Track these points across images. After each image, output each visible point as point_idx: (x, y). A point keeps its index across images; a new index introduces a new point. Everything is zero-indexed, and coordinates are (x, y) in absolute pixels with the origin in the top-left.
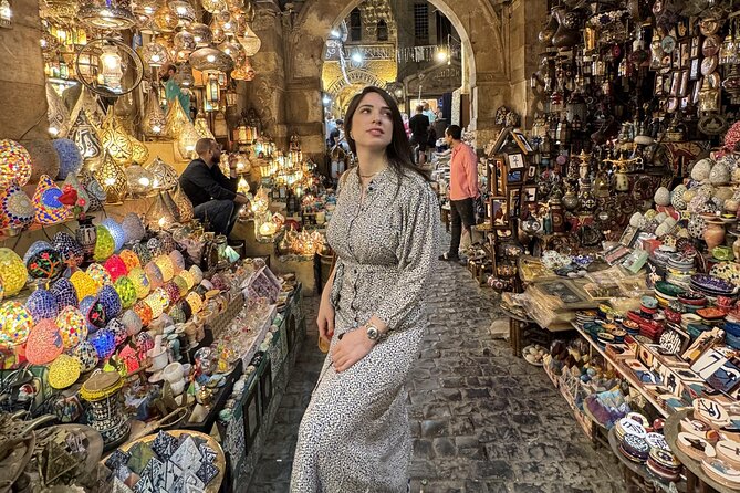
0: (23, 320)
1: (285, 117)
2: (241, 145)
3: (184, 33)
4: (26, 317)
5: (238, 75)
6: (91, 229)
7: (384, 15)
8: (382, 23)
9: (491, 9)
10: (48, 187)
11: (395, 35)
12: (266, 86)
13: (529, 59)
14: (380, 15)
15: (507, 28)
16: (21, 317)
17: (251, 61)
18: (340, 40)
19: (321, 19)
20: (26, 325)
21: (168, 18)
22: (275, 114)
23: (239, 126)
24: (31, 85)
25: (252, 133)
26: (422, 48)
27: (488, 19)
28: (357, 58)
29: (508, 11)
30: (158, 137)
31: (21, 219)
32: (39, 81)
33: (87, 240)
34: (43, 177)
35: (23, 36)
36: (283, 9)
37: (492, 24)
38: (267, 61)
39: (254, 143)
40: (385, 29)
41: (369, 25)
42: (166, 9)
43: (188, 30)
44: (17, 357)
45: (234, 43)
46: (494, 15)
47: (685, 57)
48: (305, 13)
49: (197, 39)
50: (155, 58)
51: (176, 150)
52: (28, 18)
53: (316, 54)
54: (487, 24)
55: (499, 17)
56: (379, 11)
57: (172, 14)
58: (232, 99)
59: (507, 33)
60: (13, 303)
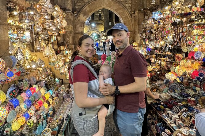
0: (5, 112)
1: (74, 43)
2: (61, 51)
3: (47, 23)
4: (5, 111)
5: (61, 32)
6: (22, 83)
7: (101, 13)
8: (100, 15)
9: (130, 15)
10: (8, 71)
11: (104, 18)
12: (68, 34)
13: (139, 29)
14: (99, 13)
15: (134, 20)
16: (4, 111)
17: (65, 28)
18: (89, 20)
19: (84, 16)
20: (5, 113)
21: (43, 20)
22: (71, 42)
23: (61, 46)
24: (5, 41)
25: (65, 48)
26: (111, 22)
27: (129, 18)
28: (93, 25)
29: (134, 15)
30: (38, 51)
31: (3, 81)
32: (7, 39)
33: (21, 86)
34: (8, 68)
35: (3, 28)
36: (73, 13)
37: (130, 19)
38: (69, 28)
39: (65, 50)
40: (101, 17)
41: (96, 15)
42: (42, 17)
43: (48, 22)
44: (3, 123)
45: (60, 24)
46: (130, 16)
47: (178, 32)
48: (80, 14)
49: (51, 24)
50: (38, 29)
51: (44, 54)
52: (4, 23)
53: (82, 26)
54: (128, 19)
55: (132, 17)
56: (99, 12)
57: (44, 19)
58: (59, 38)
59: (134, 21)
60: (2, 107)
